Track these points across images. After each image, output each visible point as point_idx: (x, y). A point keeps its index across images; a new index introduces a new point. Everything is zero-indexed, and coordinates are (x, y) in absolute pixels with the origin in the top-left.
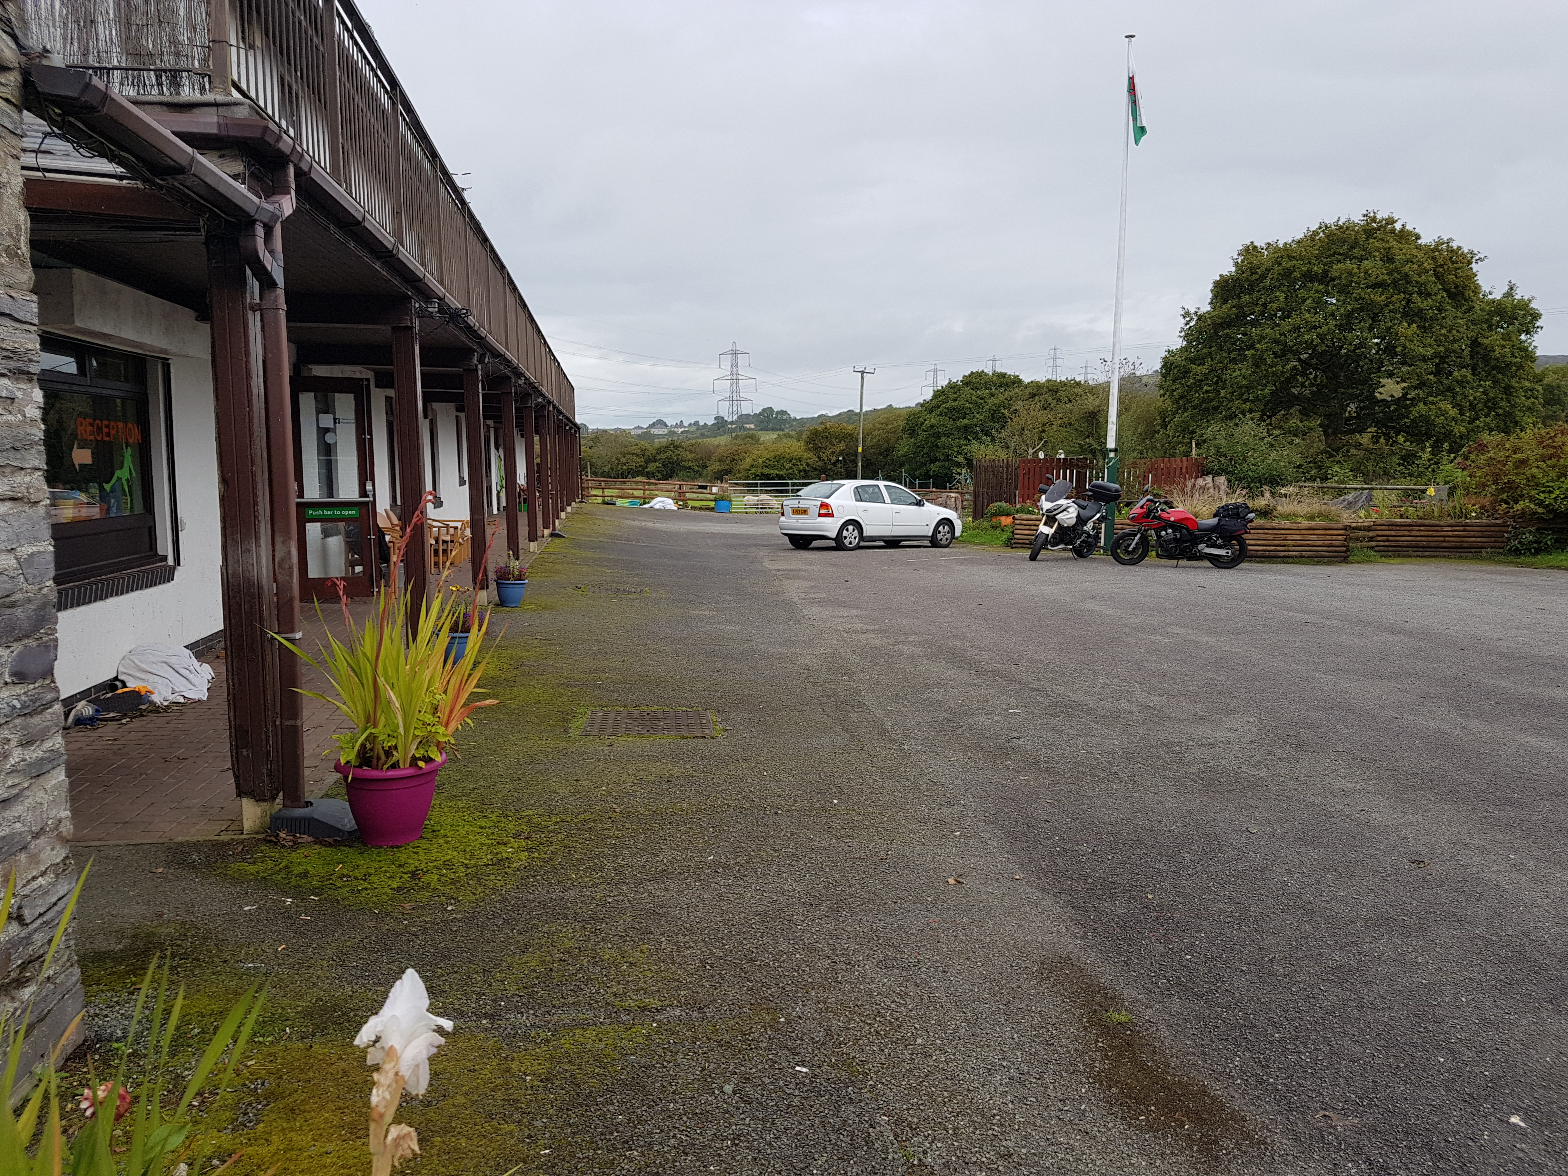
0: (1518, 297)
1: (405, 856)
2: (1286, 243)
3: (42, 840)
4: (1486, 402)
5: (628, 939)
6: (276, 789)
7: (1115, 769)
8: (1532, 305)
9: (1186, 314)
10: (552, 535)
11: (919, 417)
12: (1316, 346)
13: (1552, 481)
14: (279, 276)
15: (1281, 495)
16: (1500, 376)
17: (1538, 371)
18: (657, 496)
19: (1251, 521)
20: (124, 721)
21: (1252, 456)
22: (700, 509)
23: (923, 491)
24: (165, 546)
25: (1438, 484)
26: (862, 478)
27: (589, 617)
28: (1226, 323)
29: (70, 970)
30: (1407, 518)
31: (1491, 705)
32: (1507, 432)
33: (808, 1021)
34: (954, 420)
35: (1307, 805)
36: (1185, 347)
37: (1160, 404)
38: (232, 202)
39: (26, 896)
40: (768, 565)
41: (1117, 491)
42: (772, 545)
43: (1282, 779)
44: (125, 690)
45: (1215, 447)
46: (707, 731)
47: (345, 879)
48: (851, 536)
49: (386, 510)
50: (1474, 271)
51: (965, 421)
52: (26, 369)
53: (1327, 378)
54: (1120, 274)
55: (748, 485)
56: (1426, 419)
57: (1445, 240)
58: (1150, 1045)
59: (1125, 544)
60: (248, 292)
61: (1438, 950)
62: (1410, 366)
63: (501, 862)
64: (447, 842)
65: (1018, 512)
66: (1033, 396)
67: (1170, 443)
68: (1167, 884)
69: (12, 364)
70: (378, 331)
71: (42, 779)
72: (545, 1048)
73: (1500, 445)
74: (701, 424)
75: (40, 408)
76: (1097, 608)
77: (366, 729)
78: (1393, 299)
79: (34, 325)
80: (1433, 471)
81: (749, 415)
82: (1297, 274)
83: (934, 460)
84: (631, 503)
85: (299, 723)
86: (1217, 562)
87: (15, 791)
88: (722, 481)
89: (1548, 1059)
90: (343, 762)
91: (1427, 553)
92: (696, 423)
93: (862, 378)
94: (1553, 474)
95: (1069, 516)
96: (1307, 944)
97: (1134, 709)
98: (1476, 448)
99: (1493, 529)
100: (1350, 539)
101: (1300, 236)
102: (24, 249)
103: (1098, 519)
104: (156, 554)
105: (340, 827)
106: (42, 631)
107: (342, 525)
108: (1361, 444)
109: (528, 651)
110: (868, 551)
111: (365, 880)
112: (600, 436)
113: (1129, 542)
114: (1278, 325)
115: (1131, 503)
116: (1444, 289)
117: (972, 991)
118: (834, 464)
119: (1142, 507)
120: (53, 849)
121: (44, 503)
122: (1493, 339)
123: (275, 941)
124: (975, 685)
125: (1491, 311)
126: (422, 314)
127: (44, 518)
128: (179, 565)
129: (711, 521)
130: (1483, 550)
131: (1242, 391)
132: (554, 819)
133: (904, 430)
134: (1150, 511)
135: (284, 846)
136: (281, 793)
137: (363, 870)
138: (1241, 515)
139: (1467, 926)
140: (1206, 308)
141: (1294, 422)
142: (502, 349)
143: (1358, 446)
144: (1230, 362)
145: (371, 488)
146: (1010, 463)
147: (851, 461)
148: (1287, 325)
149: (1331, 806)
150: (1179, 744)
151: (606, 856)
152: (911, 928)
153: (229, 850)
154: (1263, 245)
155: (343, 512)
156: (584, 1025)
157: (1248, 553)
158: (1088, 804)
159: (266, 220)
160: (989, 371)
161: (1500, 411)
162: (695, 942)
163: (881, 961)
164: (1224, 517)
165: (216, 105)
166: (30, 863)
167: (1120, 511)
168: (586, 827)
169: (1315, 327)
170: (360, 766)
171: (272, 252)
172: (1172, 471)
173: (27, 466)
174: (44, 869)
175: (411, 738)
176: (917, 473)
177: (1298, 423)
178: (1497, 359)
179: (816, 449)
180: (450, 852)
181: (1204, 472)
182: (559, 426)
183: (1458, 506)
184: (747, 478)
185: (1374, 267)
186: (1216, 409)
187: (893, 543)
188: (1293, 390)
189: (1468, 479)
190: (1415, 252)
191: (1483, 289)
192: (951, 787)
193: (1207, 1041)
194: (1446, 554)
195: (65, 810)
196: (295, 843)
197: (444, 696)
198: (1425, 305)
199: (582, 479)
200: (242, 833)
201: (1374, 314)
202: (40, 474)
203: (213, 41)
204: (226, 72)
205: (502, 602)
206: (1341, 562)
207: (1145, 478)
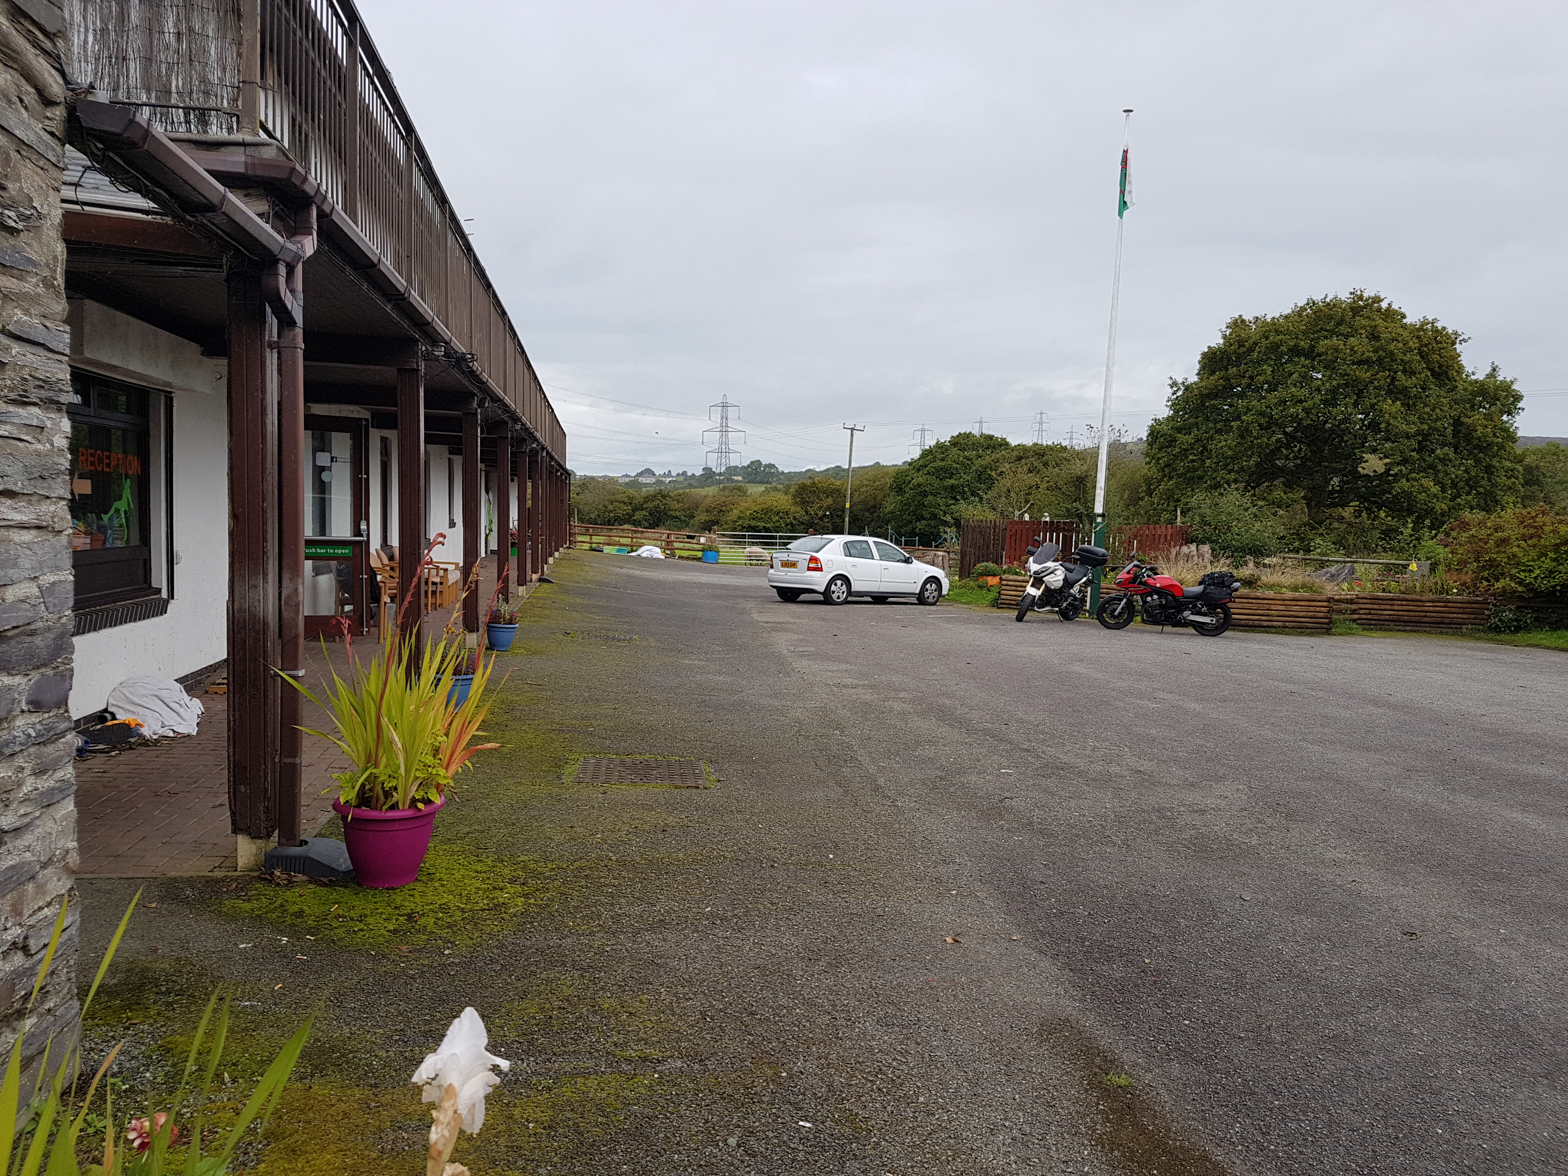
0: (1500, 378)
1: (401, 898)
2: (1274, 318)
3: (49, 871)
4: (1467, 480)
5: (627, 988)
6: (272, 827)
7: (1108, 833)
8: (1514, 387)
9: (1174, 384)
10: (541, 580)
11: (907, 476)
12: (1301, 419)
13: (1533, 560)
14: (298, 315)
15: (1265, 565)
16: (1481, 455)
17: (1519, 451)
18: (644, 545)
19: (1236, 590)
20: (113, 754)
21: (1236, 526)
22: (688, 558)
23: (910, 548)
24: (159, 579)
25: (1419, 560)
26: (849, 534)
27: (580, 663)
28: (1213, 394)
29: (70, 1003)
30: (1390, 592)
31: (1476, 780)
32: (1487, 510)
33: (809, 1077)
34: (941, 479)
35: (1298, 874)
36: (1172, 417)
37: (1145, 471)
38: (258, 240)
39: (32, 927)
40: (756, 616)
41: (1104, 555)
42: (758, 597)
43: (1273, 848)
44: (115, 722)
45: (1200, 515)
46: (700, 782)
47: (341, 920)
48: (839, 590)
49: (376, 550)
50: (1458, 351)
51: (952, 481)
52: (56, 399)
53: (1311, 451)
54: (1112, 343)
55: (734, 536)
56: (1408, 495)
57: (1430, 320)
58: (1151, 1110)
59: (1111, 608)
60: (267, 329)
61: (1433, 1022)
62: (1393, 442)
63: (497, 908)
64: (443, 886)
65: (1005, 573)
66: (1019, 459)
67: (1155, 510)
68: (1162, 949)
69: (44, 394)
70: (384, 373)
71: (52, 808)
72: (547, 1096)
73: (1481, 524)
74: (689, 474)
75: (67, 437)
76: (1085, 671)
77: (366, 769)
78: (1378, 376)
79: (65, 355)
80: (1415, 546)
81: (737, 467)
82: (1284, 349)
83: (920, 518)
84: (618, 551)
85: (298, 761)
86: (1202, 630)
87: (27, 820)
88: (710, 531)
89: (1545, 1134)
90: (342, 801)
91: (1408, 628)
92: (684, 473)
93: (852, 435)
94: (1534, 554)
95: (1056, 578)
96: (1303, 1012)
97: (1126, 773)
98: (1459, 526)
99: (1473, 606)
100: (1333, 611)
101: (1287, 311)
102: (60, 280)
103: (1084, 583)
104: (150, 586)
105: (334, 866)
106: (59, 660)
107: (334, 563)
108: (1343, 518)
109: (518, 695)
110: (855, 606)
111: (361, 921)
112: (588, 483)
113: (1115, 606)
114: (1264, 398)
115: (1116, 568)
116: (1428, 368)
117: (972, 1050)
118: (821, 519)
119: (1128, 573)
120: (59, 880)
121: (67, 533)
122: (1476, 418)
123: (271, 980)
124: (966, 744)
125: (1474, 391)
126: (429, 358)
127: (66, 548)
128: (173, 598)
129: (698, 571)
130: (1464, 627)
131: (1228, 462)
132: (550, 865)
133: (891, 488)
134: (1136, 577)
135: (278, 885)
136: (276, 833)
137: (358, 911)
138: (1227, 584)
139: (1460, 999)
140: (1193, 378)
141: (1278, 494)
142: (500, 393)
143: (1341, 519)
144: (1216, 432)
145: (365, 527)
146: (998, 524)
147: (838, 516)
148: (1273, 398)
149: (1323, 876)
150: (1171, 810)
151: (603, 905)
152: (910, 987)
153: (223, 886)
154: (1251, 319)
155: (336, 551)
156: (586, 1075)
157: (1233, 622)
158: (1083, 867)
159: (288, 260)
160: (976, 432)
161: (1481, 490)
162: (695, 994)
163: (881, 1019)
164: (1209, 585)
165: (244, 144)
166: (37, 894)
167: (1105, 576)
168: (582, 874)
169: (1301, 401)
170: (358, 806)
171: (292, 291)
172: (1157, 537)
173: (53, 495)
174: (49, 900)
175: (411, 779)
176: (903, 530)
177: (1282, 495)
178: (1479, 438)
179: (804, 503)
180: (445, 895)
181: (1189, 540)
182: (551, 472)
183: (1439, 583)
184: (735, 529)
185: (1360, 344)
186: (1201, 478)
187: (880, 599)
188: (1277, 462)
189: (1450, 556)
190: (1400, 330)
191: (1467, 369)
192: (946, 845)
193: (1207, 1106)
194: (1427, 629)
195: (72, 841)
196: (290, 882)
197: (445, 738)
198: (1409, 382)
199: (570, 525)
200: (236, 870)
201: (1358, 389)
202: (64, 503)
203: (243, 82)
204: (255, 112)
205: (491, 647)
206: (1323, 634)
207: (1130, 543)
